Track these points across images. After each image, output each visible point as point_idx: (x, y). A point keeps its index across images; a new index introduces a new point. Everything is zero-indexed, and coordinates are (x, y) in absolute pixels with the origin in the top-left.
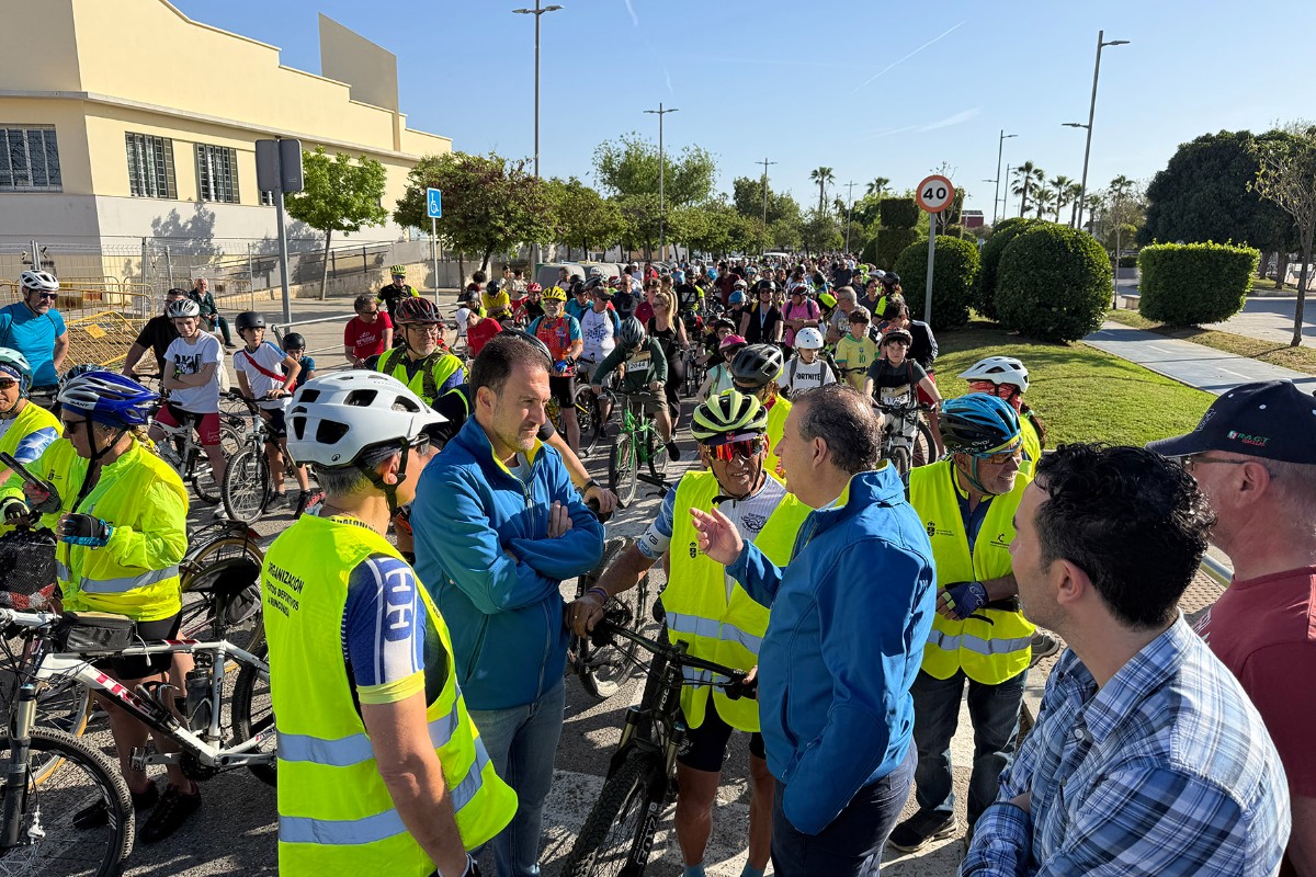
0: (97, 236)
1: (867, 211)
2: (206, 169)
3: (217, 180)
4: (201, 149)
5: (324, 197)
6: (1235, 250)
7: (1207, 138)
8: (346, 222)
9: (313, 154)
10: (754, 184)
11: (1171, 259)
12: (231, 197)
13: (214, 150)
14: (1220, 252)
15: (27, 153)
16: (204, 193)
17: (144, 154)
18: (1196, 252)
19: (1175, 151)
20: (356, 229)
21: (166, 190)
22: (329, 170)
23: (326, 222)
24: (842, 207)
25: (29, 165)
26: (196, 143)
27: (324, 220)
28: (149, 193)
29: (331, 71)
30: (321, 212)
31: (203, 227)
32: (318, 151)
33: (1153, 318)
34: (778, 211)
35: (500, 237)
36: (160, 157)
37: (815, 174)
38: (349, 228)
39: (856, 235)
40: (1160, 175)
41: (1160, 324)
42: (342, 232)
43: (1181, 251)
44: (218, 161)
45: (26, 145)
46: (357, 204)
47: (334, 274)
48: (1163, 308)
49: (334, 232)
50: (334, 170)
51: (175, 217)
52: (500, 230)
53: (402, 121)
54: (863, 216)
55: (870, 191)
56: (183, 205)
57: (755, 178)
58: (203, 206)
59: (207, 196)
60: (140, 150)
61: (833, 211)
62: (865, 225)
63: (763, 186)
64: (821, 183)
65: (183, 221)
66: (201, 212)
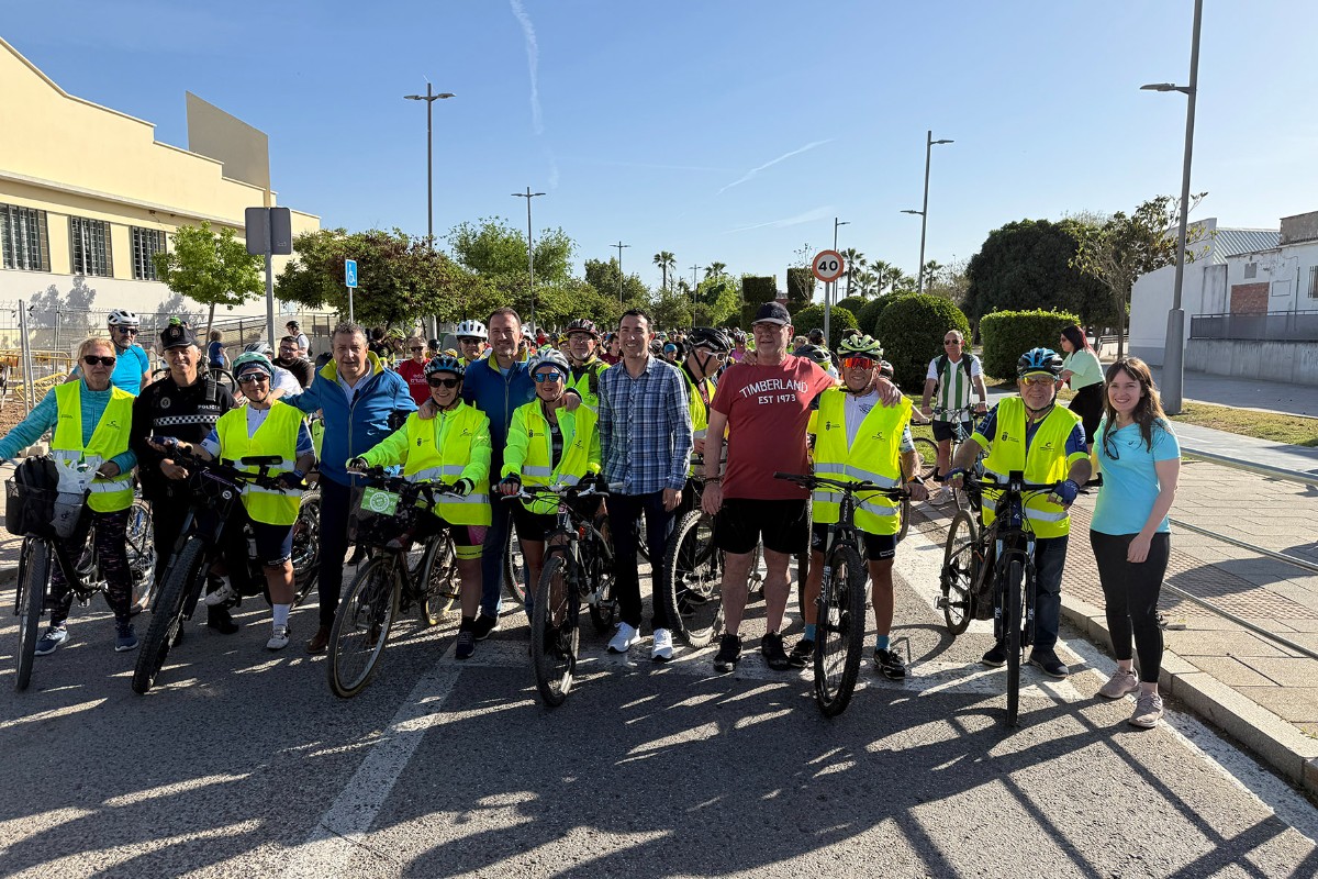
1: (710, 292)
2: (79, 242)
3: (90, 254)
5: (211, 270)
6: (1062, 317)
7: (1013, 226)
8: (232, 295)
9: (198, 231)
10: (605, 265)
11: (1009, 325)
12: (105, 270)
13: (89, 223)
14: (1048, 318)
16: (77, 266)
17: (17, 225)
18: (1029, 318)
19: (986, 237)
20: (240, 302)
21: (39, 263)
23: (211, 295)
24: (686, 289)
26: (71, 216)
27: (209, 293)
28: (21, 265)
29: (199, 145)
30: (207, 286)
31: (81, 300)
32: (204, 225)
33: (996, 376)
34: (630, 291)
35: (406, 307)
36: (33, 229)
37: (657, 258)
38: (234, 302)
39: (702, 313)
40: (976, 258)
41: (1001, 381)
42: (225, 306)
43: (1017, 318)
46: (243, 277)
48: (1004, 367)
49: (217, 305)
51: (53, 292)
52: (405, 300)
53: (274, 197)
54: (706, 297)
55: (708, 275)
56: (60, 277)
57: (605, 259)
58: (77, 282)
59: (81, 270)
60: (13, 222)
61: (678, 292)
62: (709, 305)
63: (613, 268)
64: (664, 266)
65: (62, 296)
66: (77, 286)
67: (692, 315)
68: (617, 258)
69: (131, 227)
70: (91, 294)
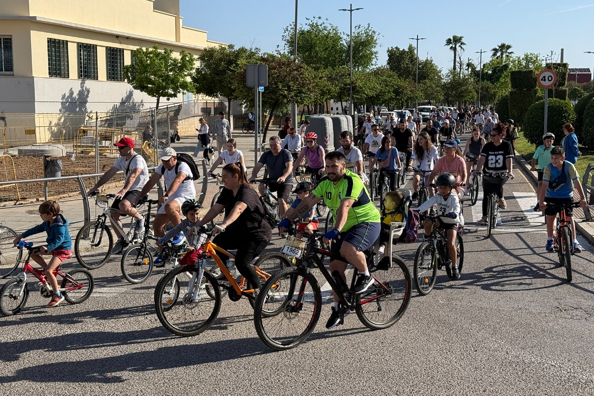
0: (33, 101)
1: (494, 71)
2: (82, 59)
3: (88, 66)
4: (80, 46)
8: (170, 92)
10: (404, 51)
12: (95, 78)
13: (87, 46)
16: (81, 73)
20: (175, 96)
21: (64, 73)
24: (474, 69)
26: (78, 43)
31: (83, 97)
34: (426, 71)
36: (62, 53)
37: (449, 42)
38: (171, 96)
39: (487, 90)
42: (166, 98)
50: (164, 58)
51: (71, 92)
54: (491, 75)
55: (494, 55)
56: (73, 82)
57: (404, 47)
58: (83, 83)
59: (83, 76)
60: (53, 49)
61: (466, 72)
62: (493, 83)
63: (410, 54)
64: (455, 49)
65: (75, 95)
66: (82, 87)
67: (477, 92)
68: (414, 45)
69: (107, 47)
70: (88, 91)
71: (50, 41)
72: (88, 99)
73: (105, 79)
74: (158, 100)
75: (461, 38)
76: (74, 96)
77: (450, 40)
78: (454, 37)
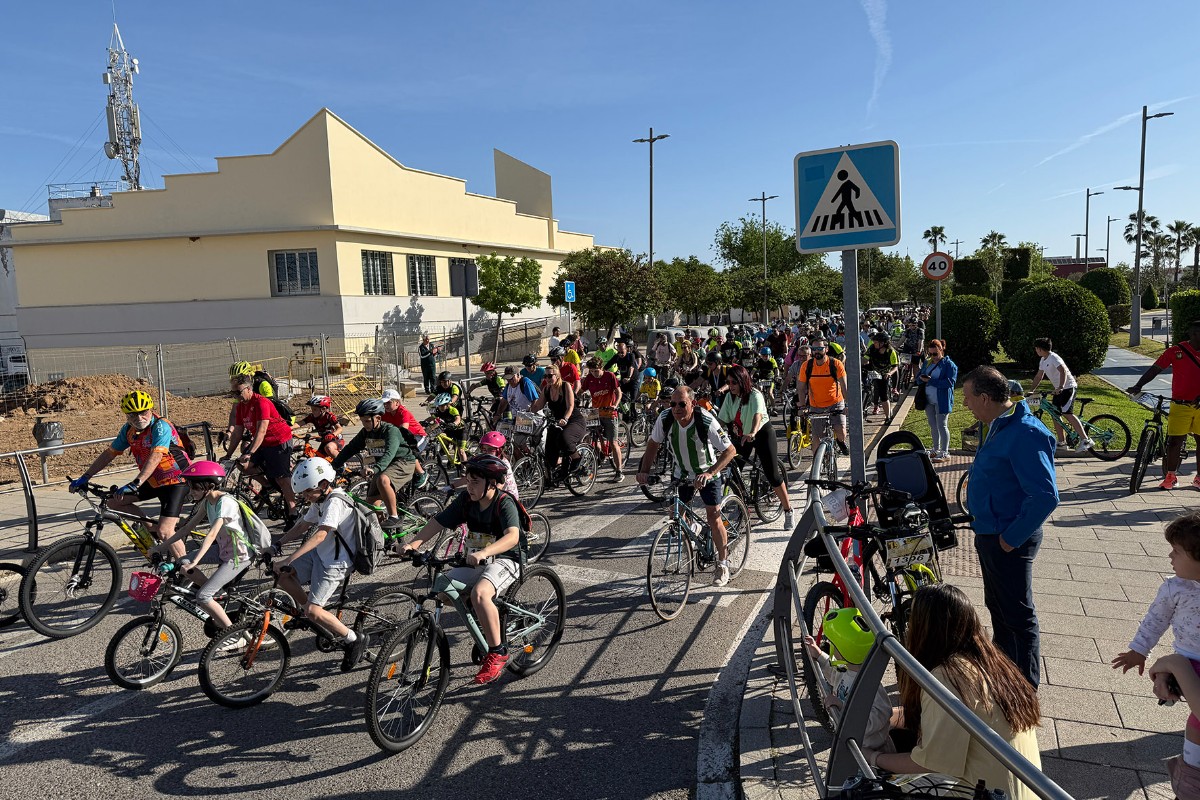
0: (342, 325)
2: (414, 273)
3: (422, 280)
4: (411, 258)
5: (497, 289)
8: (512, 306)
9: (489, 257)
12: (432, 292)
13: (420, 258)
15: (298, 269)
16: (413, 289)
17: (373, 265)
20: (519, 310)
21: (388, 289)
22: (500, 269)
23: (498, 307)
25: (299, 277)
26: (408, 255)
27: (496, 305)
28: (377, 292)
29: (503, 194)
30: (494, 300)
31: (415, 315)
32: (492, 255)
36: (384, 266)
37: (927, 234)
38: (514, 310)
42: (509, 314)
44: (423, 266)
45: (298, 263)
46: (520, 292)
47: (503, 344)
49: (503, 313)
50: (505, 267)
51: (397, 311)
52: (620, 306)
53: (555, 225)
56: (401, 299)
58: (414, 300)
59: (416, 292)
60: (371, 262)
64: (935, 242)
65: (403, 313)
66: (413, 304)
69: (449, 258)
70: (422, 310)
71: (365, 254)
72: (421, 318)
73: (448, 293)
74: (500, 316)
75: (941, 229)
76: (401, 315)
77: (928, 231)
78: (934, 229)
